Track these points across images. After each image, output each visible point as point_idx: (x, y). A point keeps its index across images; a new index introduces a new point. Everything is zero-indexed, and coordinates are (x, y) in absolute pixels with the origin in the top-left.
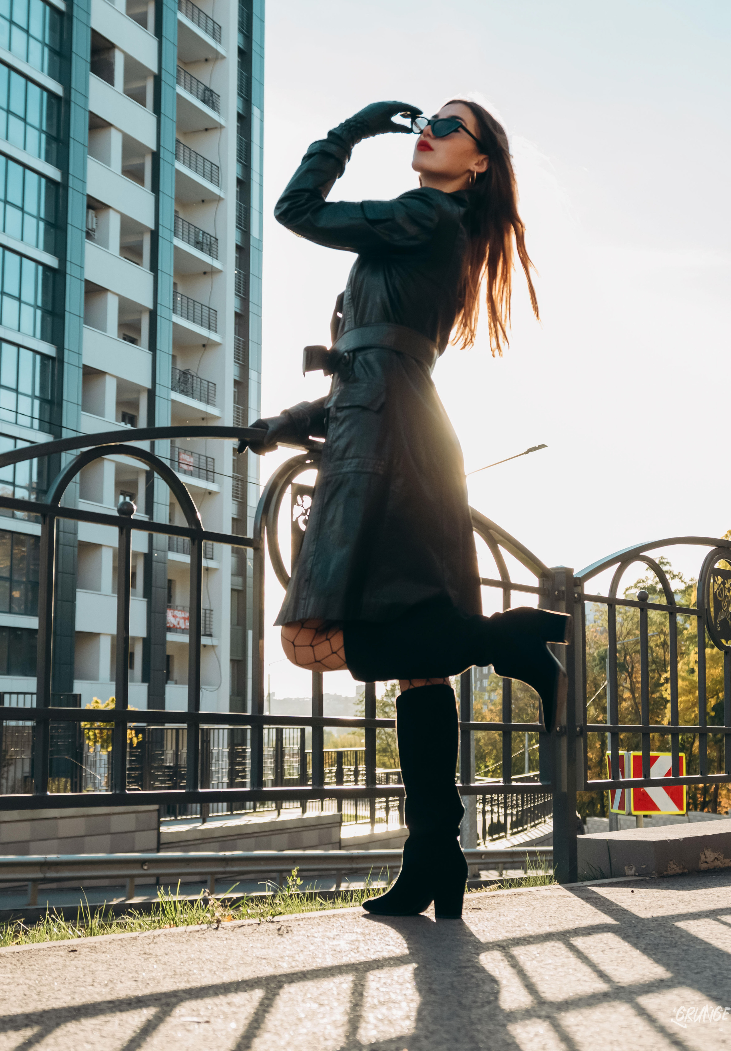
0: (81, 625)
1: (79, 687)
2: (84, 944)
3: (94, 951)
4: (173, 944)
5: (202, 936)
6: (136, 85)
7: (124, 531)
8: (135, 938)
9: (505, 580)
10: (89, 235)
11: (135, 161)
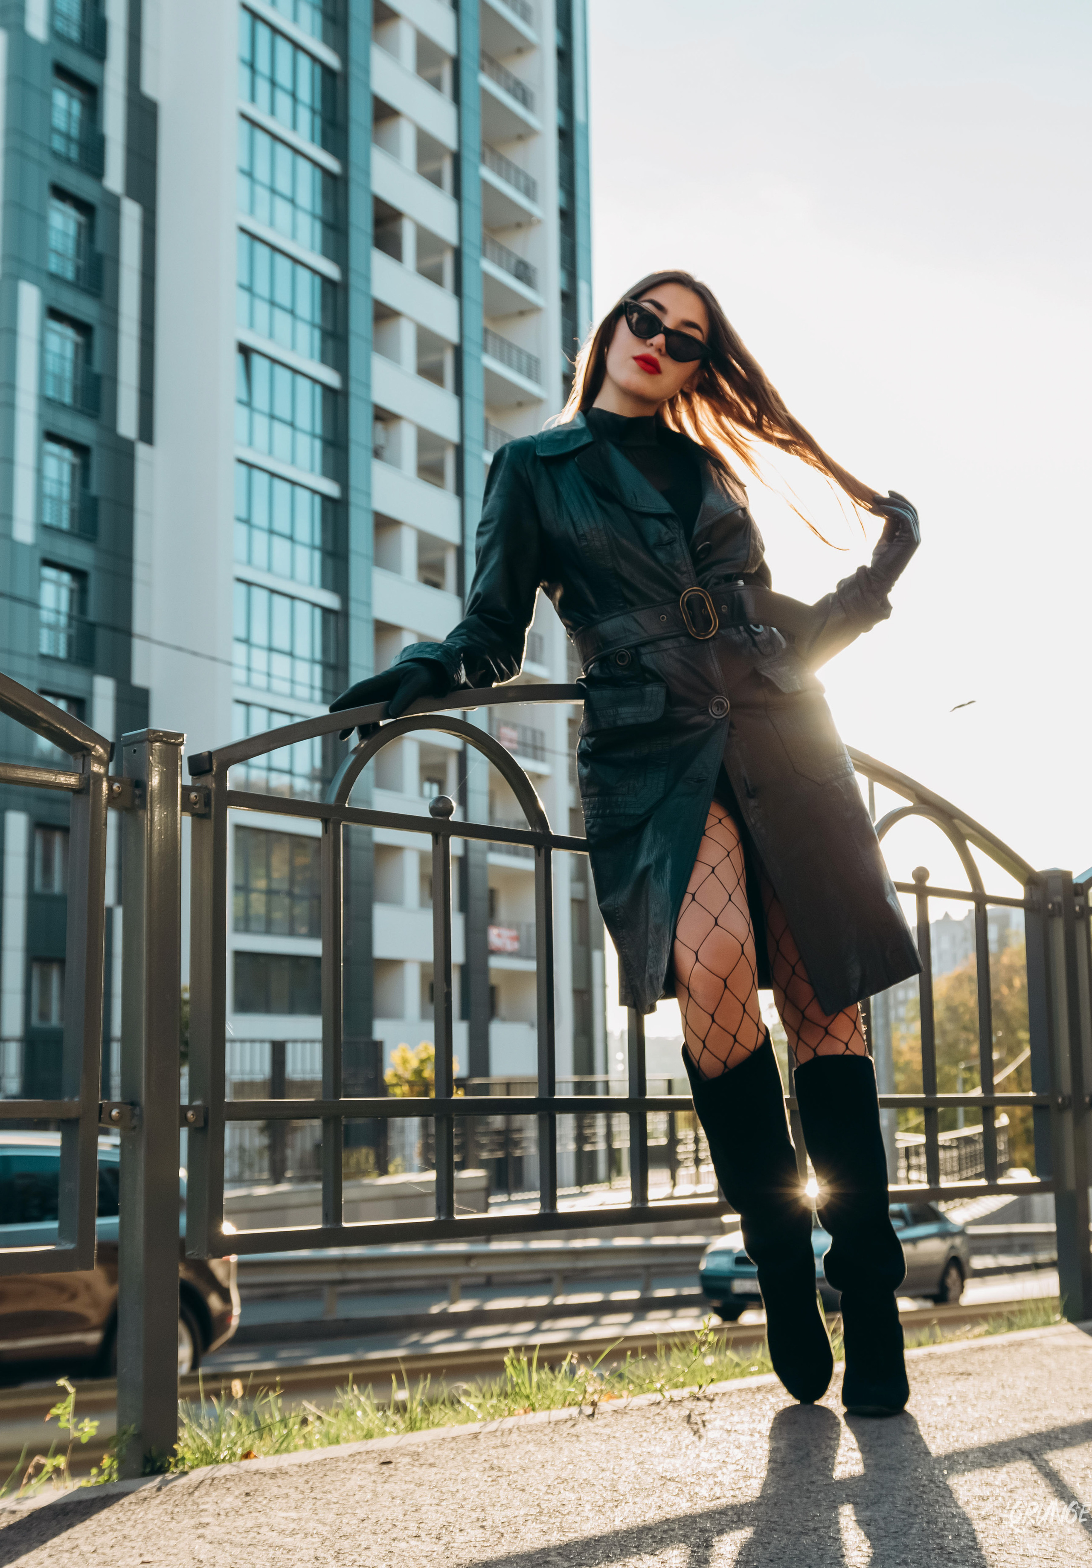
0: (382, 949)
1: (381, 1030)
2: (401, 1448)
3: (417, 1463)
4: (531, 1447)
5: (572, 1431)
6: (431, 261)
7: (441, 839)
8: (476, 1436)
9: (978, 891)
10: (377, 453)
11: (432, 358)
